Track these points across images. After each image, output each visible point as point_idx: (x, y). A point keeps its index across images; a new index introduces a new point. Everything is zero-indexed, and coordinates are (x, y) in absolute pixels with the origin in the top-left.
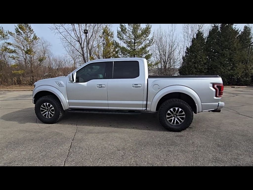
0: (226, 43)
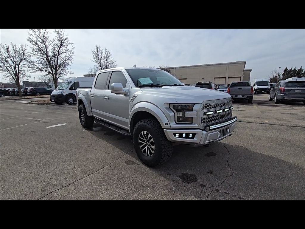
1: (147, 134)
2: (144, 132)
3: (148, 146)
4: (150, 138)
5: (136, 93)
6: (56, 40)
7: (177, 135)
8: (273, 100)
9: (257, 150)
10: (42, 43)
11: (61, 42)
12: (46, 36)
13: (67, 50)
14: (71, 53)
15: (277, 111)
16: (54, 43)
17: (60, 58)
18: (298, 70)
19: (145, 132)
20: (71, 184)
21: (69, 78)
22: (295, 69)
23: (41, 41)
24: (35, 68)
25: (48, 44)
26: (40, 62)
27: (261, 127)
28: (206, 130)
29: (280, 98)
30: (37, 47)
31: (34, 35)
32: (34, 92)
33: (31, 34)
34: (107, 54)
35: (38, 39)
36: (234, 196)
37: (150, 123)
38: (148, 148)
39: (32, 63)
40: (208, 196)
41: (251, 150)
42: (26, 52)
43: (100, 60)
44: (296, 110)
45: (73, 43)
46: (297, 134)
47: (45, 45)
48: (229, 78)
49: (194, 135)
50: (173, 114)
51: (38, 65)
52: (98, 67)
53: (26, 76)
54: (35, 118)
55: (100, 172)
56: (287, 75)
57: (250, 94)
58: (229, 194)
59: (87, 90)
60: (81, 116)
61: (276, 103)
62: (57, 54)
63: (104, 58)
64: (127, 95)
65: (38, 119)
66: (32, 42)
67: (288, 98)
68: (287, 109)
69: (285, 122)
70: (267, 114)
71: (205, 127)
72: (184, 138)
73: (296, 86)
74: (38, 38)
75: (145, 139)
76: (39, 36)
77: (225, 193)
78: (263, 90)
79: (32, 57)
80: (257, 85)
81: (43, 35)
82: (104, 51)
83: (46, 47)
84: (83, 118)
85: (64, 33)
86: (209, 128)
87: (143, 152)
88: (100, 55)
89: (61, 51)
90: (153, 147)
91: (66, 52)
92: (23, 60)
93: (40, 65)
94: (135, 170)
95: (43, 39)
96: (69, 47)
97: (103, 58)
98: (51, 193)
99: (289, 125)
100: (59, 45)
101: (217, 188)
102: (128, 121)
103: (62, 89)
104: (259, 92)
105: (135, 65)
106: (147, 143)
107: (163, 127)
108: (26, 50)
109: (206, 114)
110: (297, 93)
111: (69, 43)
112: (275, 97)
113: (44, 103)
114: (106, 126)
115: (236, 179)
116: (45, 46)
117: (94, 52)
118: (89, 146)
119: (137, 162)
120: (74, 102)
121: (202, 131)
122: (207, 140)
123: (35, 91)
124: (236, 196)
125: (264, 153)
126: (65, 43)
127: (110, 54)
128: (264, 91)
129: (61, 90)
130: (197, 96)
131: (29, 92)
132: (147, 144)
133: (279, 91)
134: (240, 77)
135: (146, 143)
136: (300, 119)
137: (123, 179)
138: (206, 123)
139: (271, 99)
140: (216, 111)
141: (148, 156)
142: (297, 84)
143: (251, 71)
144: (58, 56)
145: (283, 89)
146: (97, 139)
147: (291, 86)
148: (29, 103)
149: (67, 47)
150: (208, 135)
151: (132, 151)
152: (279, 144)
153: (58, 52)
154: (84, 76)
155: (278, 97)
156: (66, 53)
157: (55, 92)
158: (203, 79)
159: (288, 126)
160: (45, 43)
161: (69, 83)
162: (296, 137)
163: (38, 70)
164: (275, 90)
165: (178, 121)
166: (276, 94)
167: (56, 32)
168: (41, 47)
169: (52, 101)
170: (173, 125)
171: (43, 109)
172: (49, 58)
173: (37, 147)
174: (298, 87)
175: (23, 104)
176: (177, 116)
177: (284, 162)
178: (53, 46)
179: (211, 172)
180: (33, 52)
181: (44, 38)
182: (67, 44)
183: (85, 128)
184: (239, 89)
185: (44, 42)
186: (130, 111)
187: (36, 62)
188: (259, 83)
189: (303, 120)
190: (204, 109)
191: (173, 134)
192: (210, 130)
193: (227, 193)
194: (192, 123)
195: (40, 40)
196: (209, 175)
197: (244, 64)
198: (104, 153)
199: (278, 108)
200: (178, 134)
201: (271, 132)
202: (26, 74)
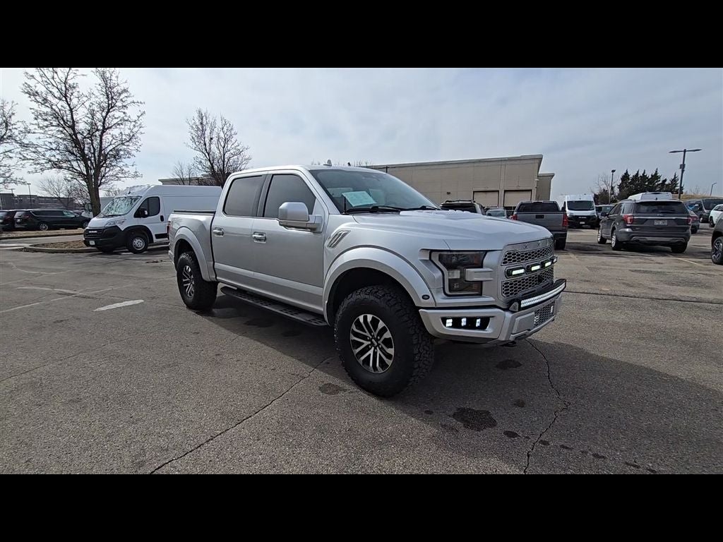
1: (375, 322)
2: (365, 318)
3: (375, 348)
4: (383, 330)
5: (343, 227)
6: (97, 93)
7: (449, 323)
8: (608, 241)
9: (603, 352)
10: (60, 99)
11: (112, 97)
12: (70, 82)
13: (126, 118)
14: (134, 126)
15: (623, 266)
16: (93, 100)
17: (107, 137)
18: (650, 177)
19: (370, 317)
20: (203, 444)
21: (134, 187)
22: (643, 174)
23: (57, 94)
24: (41, 162)
25: (76, 103)
26: (54, 146)
27: (597, 302)
28: (511, 308)
29: (624, 238)
30: (49, 110)
31: (40, 79)
32: (34, 223)
33: (33, 76)
34: (225, 129)
35: (50, 90)
36: (582, 452)
37: (384, 295)
38: (375, 353)
39: (34, 150)
40: (528, 456)
41: (592, 353)
42: (14, 120)
43: (207, 145)
44: (659, 263)
45: (141, 103)
46: (675, 315)
47: (69, 105)
48: (505, 191)
49: (485, 321)
50: (440, 273)
51: (48, 154)
52: (203, 161)
53: (12, 180)
54: (53, 287)
55: (266, 412)
56: (627, 186)
57: (561, 228)
58: (571, 449)
59: (202, 218)
60: (184, 280)
61: (614, 249)
62: (100, 128)
63: (218, 140)
64: (318, 230)
65: (65, 291)
66: (34, 95)
67: (642, 239)
68: (640, 262)
69: (645, 291)
70: (603, 273)
71: (510, 303)
72: (465, 327)
73: (654, 211)
74: (49, 86)
75: (367, 334)
76: (52, 81)
77: (563, 446)
78: (582, 220)
79: (34, 133)
80: (569, 209)
81: (63, 80)
82: (219, 125)
83: (71, 110)
84: (190, 287)
85: (117, 77)
86: (520, 304)
87: (361, 363)
88: (207, 133)
89: (110, 121)
90: (391, 351)
91: (122, 124)
92: (4, 139)
93: (54, 152)
94: (348, 404)
95: (64, 89)
96: (132, 112)
97: (215, 140)
98: (159, 468)
99: (654, 296)
100: (105, 105)
101: (543, 438)
102: (324, 291)
103: (116, 215)
104: (575, 223)
105: (329, 161)
106: (372, 342)
107: (417, 305)
108: (13, 114)
109: (511, 275)
110: (660, 228)
111: (131, 103)
112: (612, 235)
113: (67, 248)
114: (259, 304)
115: (577, 416)
116: (68, 108)
117: (194, 126)
118: (219, 353)
119: (347, 387)
120: (146, 246)
121: (502, 311)
122: (513, 332)
123: (34, 220)
124: (586, 453)
125: (619, 357)
126: (121, 100)
127: (233, 132)
128: (584, 223)
129: (112, 216)
130: (490, 235)
131: (19, 220)
132: (372, 344)
133: (622, 223)
134: (531, 190)
135: (370, 343)
136: (673, 284)
137: (326, 427)
138: (511, 294)
139: (603, 241)
140: (528, 266)
141: (377, 372)
142: (656, 207)
143: (553, 176)
144: (103, 132)
145: (629, 218)
146: (233, 335)
147: (648, 211)
148: (25, 248)
149: (126, 111)
150: (515, 320)
151: (328, 363)
152: (644, 339)
153: (104, 123)
154: (161, 184)
155: (619, 235)
156: (121, 126)
157: (96, 222)
158: (449, 193)
159: (652, 299)
160: (68, 100)
161: (133, 200)
162: (674, 322)
163: (49, 166)
164: (613, 220)
165: (450, 291)
166: (614, 228)
167: (98, 74)
168: (57, 110)
169: (88, 244)
170: (441, 300)
171: (67, 266)
172: (79, 137)
173: (85, 358)
174: (661, 215)
175: (9, 253)
176: (449, 279)
177: (666, 375)
178: (88, 107)
179: (521, 404)
180: (35, 122)
181: (67, 86)
182: (124, 104)
183: (194, 309)
184: (537, 217)
185: (65, 97)
186: (326, 269)
187: (45, 147)
188: (573, 205)
189: (679, 285)
190: (506, 262)
191: (440, 320)
192: (520, 309)
193: (567, 448)
194: (480, 295)
195: (55, 91)
196: (517, 409)
197: (538, 161)
198: (261, 368)
199: (623, 260)
200: (451, 321)
201: (621, 313)
202: (14, 177)
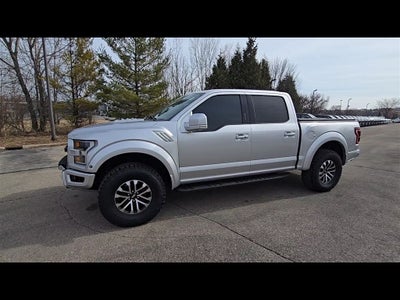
0: (251, 77)
